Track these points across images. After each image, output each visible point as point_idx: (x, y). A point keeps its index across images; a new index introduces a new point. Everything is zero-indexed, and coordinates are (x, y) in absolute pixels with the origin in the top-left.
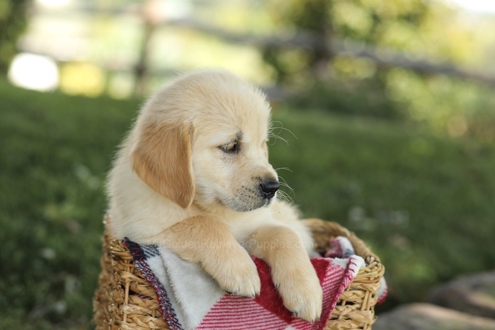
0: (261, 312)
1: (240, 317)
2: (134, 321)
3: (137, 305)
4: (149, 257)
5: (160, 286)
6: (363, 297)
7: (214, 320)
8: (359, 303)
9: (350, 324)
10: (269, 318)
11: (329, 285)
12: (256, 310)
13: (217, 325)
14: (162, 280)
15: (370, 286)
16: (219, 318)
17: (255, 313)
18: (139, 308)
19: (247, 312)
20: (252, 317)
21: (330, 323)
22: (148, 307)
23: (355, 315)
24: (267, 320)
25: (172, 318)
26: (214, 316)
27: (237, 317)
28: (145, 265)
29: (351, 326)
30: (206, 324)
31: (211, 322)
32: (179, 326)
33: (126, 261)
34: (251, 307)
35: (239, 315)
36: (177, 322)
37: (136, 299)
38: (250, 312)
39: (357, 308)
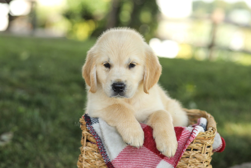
0: (148, 152)
1: (138, 154)
2: (88, 155)
3: (90, 147)
4: (94, 124)
5: (98, 138)
6: (202, 147)
7: (124, 155)
8: (200, 150)
9: (195, 160)
10: (153, 155)
11: (183, 140)
12: (146, 151)
13: (126, 158)
14: (100, 135)
15: (205, 141)
16: (127, 154)
17: (145, 153)
18: (90, 148)
19: (142, 152)
20: (144, 155)
21: (185, 159)
22: (94, 148)
23: (198, 156)
24: (152, 156)
25: (104, 153)
26: (124, 153)
27: (136, 154)
28: (91, 127)
29: (196, 161)
30: (120, 157)
31: (122, 156)
32: (107, 157)
33: (84, 126)
34: (143, 150)
35: (137, 153)
36: (106, 156)
37: (89, 144)
38: (143, 152)
39: (199, 152)
